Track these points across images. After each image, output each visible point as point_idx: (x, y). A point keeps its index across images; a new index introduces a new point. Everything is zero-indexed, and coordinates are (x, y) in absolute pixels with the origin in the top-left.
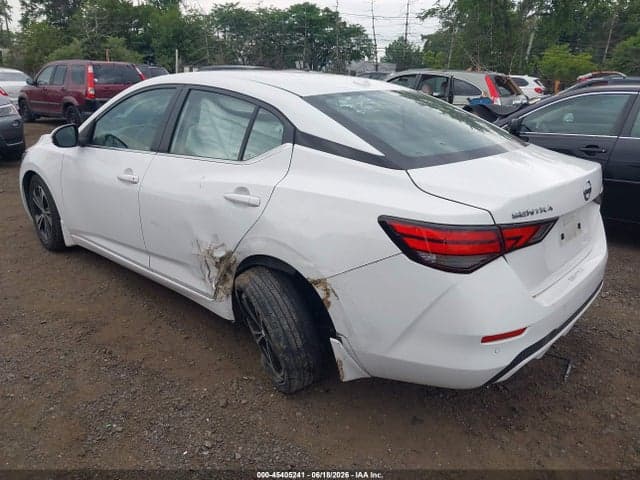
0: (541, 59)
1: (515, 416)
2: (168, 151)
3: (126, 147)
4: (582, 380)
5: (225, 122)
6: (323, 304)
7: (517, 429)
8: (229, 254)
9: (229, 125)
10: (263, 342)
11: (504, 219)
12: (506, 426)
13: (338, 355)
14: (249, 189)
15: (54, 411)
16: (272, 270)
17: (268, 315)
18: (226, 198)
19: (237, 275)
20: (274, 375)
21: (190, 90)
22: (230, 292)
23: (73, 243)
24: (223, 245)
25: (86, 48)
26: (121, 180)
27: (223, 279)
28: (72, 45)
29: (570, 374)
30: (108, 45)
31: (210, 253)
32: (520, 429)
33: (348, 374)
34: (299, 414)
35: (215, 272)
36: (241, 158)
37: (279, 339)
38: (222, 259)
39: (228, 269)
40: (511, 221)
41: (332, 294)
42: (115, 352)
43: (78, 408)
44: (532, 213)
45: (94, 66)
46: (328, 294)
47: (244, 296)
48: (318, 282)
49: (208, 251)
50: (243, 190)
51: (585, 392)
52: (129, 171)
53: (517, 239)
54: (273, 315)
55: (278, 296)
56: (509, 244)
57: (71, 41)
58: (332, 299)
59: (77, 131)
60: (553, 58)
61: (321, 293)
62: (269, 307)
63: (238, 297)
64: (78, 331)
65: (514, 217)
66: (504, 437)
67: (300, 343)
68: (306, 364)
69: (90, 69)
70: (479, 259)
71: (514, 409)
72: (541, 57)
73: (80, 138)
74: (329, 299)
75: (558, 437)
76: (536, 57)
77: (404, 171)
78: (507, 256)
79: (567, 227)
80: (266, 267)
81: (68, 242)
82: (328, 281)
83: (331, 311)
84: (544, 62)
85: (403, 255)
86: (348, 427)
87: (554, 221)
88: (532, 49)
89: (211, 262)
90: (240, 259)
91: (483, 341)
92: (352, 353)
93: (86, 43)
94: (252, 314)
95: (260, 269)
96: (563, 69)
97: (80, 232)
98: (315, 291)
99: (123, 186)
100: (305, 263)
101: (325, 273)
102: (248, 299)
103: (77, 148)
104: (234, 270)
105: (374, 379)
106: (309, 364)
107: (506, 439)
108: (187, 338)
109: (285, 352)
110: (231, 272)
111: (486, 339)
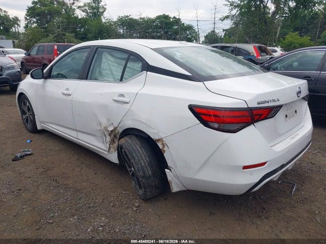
0: (284, 40)
1: (265, 212)
2: (87, 79)
3: (67, 78)
4: (301, 194)
5: (114, 64)
6: (162, 152)
7: (265, 218)
8: (115, 128)
9: (116, 65)
10: (133, 174)
11: (254, 105)
12: (259, 217)
13: (169, 178)
14: (125, 95)
15: (25, 208)
16: (137, 136)
17: (134, 158)
18: (114, 100)
19: (119, 139)
20: (138, 191)
21: (97, 48)
22: (116, 148)
23: (41, 128)
24: (112, 124)
25: (55, 39)
26: (63, 94)
27: (112, 142)
28: (49, 37)
29: (295, 191)
30: (66, 37)
31: (106, 128)
32: (267, 218)
33: (175, 188)
34: (150, 210)
35: (108, 139)
36: (121, 80)
37: (139, 171)
38: (112, 131)
39: (115, 136)
40: (256, 106)
41: (166, 146)
42: (58, 180)
43: (38, 207)
44: (268, 102)
45: (57, 45)
46: (164, 146)
47: (123, 150)
48: (159, 140)
49: (105, 127)
50: (122, 95)
51: (303, 200)
52: (68, 89)
53: (261, 115)
54: (137, 158)
55: (139, 149)
56: (256, 118)
57: (48, 36)
58: (165, 148)
59: (43, 72)
60: (290, 39)
61: (160, 146)
62: (134, 154)
63: (120, 151)
64: (41, 170)
65: (259, 104)
66: (258, 222)
67: (150, 173)
68: (154, 183)
69: (56, 47)
70: (240, 125)
71: (264, 208)
72: (284, 39)
73: (45, 75)
74: (164, 149)
75: (287, 223)
76: (282, 39)
77: (202, 83)
78: (255, 124)
79: (289, 111)
80: (134, 135)
81: (39, 128)
82: (164, 139)
83: (165, 155)
84: (286, 41)
85: (201, 124)
86: (175, 217)
87: (280, 107)
88: (280, 35)
89: (106, 133)
90: (121, 131)
91: (243, 169)
92: (177, 176)
93: (55, 36)
94: (127, 159)
95: (131, 135)
96: (296, 45)
97: (44, 122)
98: (157, 145)
99: (65, 97)
100: (152, 131)
101: (162, 135)
102: (125, 151)
103: (43, 80)
104: (118, 136)
105: (188, 190)
106: (155, 184)
107: (259, 223)
108: (95, 173)
109: (143, 177)
110: (116, 138)
111: (245, 167)
